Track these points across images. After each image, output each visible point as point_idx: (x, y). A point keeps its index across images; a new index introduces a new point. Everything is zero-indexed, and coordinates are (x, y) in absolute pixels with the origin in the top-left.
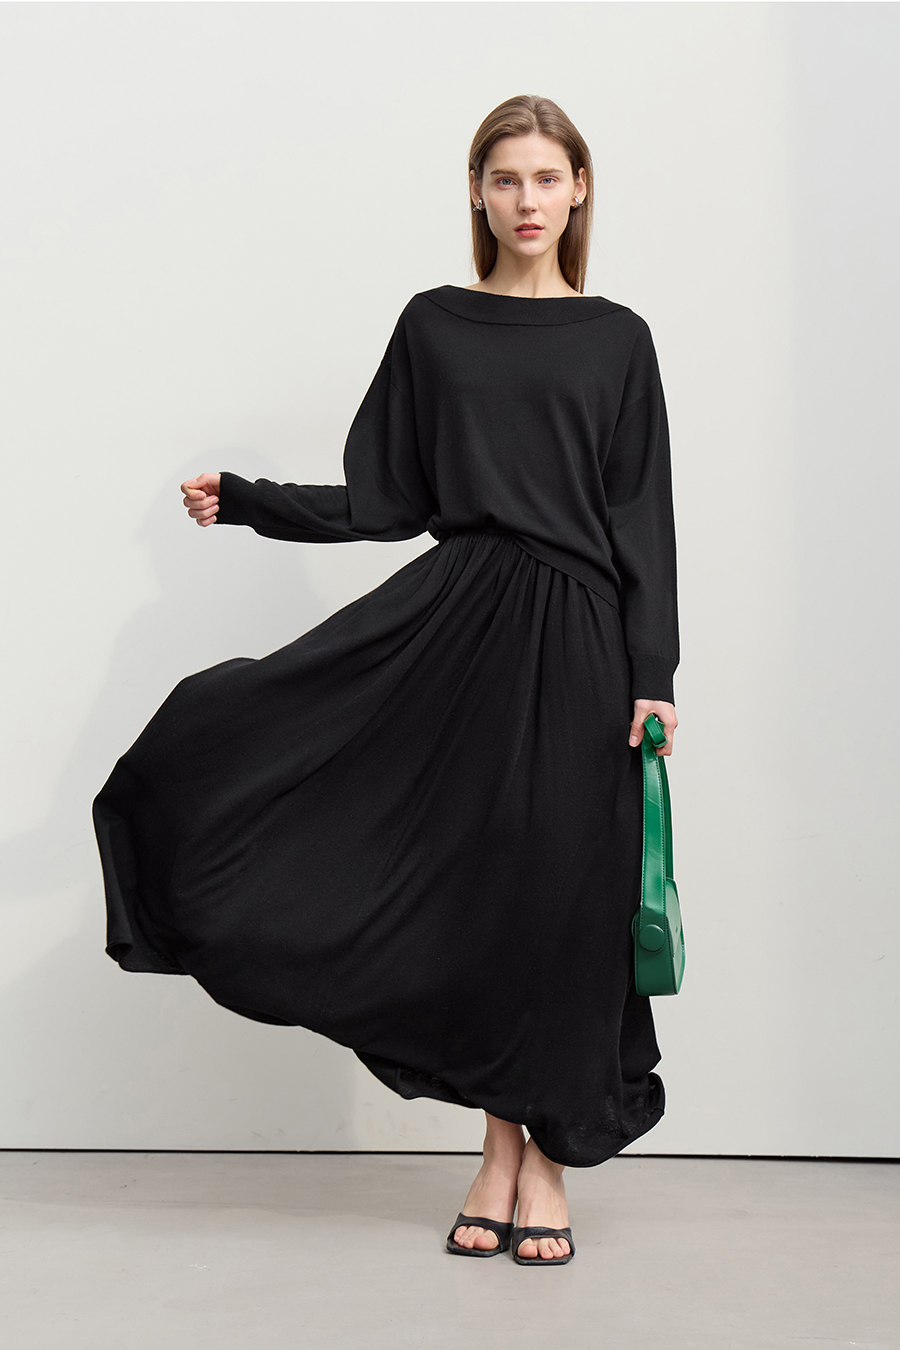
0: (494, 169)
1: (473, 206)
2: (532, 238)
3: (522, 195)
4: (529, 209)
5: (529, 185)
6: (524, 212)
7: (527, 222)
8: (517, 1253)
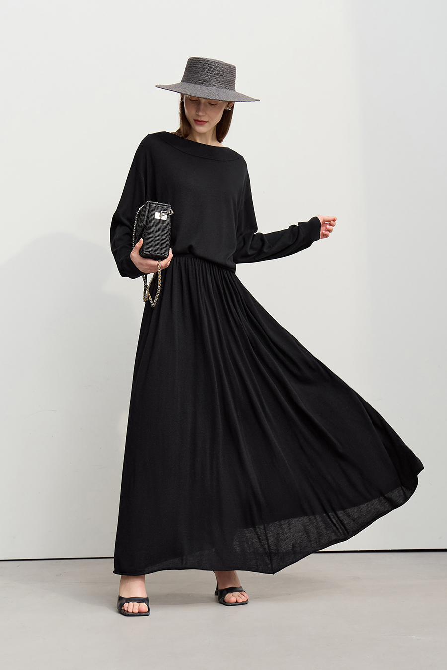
8: (224, 601)
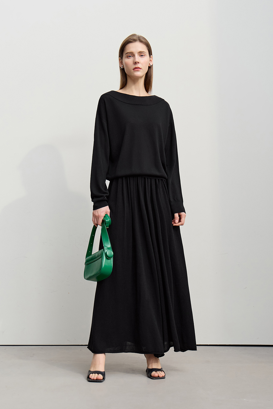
0: (126, 53)
1: (120, 67)
2: (138, 71)
3: (135, 59)
4: (137, 62)
5: (137, 56)
6: (135, 63)
7: (136, 66)
8: (151, 376)
